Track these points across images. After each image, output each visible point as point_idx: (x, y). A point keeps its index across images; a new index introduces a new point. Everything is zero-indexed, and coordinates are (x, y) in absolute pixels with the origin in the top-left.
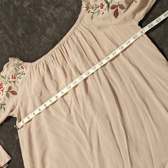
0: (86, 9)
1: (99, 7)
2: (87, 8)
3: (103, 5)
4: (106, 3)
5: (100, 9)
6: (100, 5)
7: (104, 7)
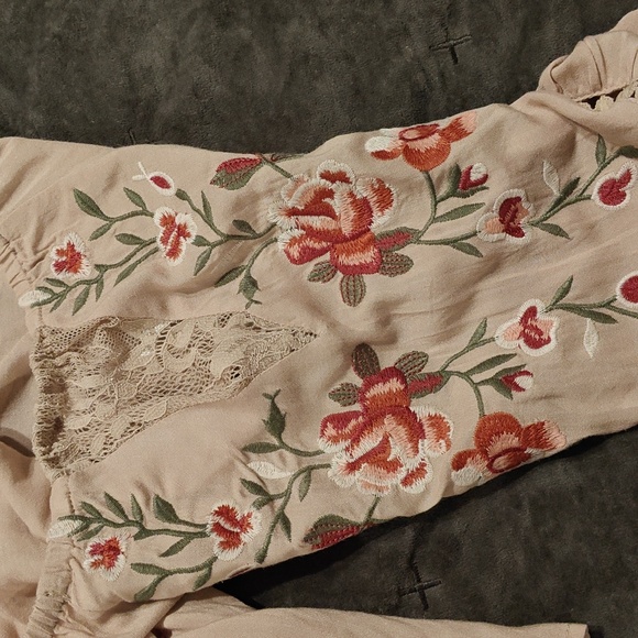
0: (77, 524)
1: (203, 535)
2: (82, 518)
3: (235, 523)
4: (259, 505)
5: (216, 550)
6: (210, 520)
7: (244, 537)
